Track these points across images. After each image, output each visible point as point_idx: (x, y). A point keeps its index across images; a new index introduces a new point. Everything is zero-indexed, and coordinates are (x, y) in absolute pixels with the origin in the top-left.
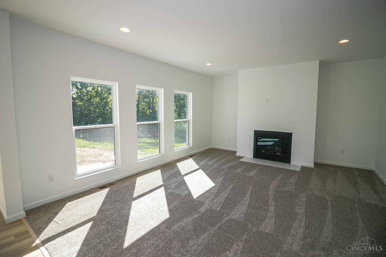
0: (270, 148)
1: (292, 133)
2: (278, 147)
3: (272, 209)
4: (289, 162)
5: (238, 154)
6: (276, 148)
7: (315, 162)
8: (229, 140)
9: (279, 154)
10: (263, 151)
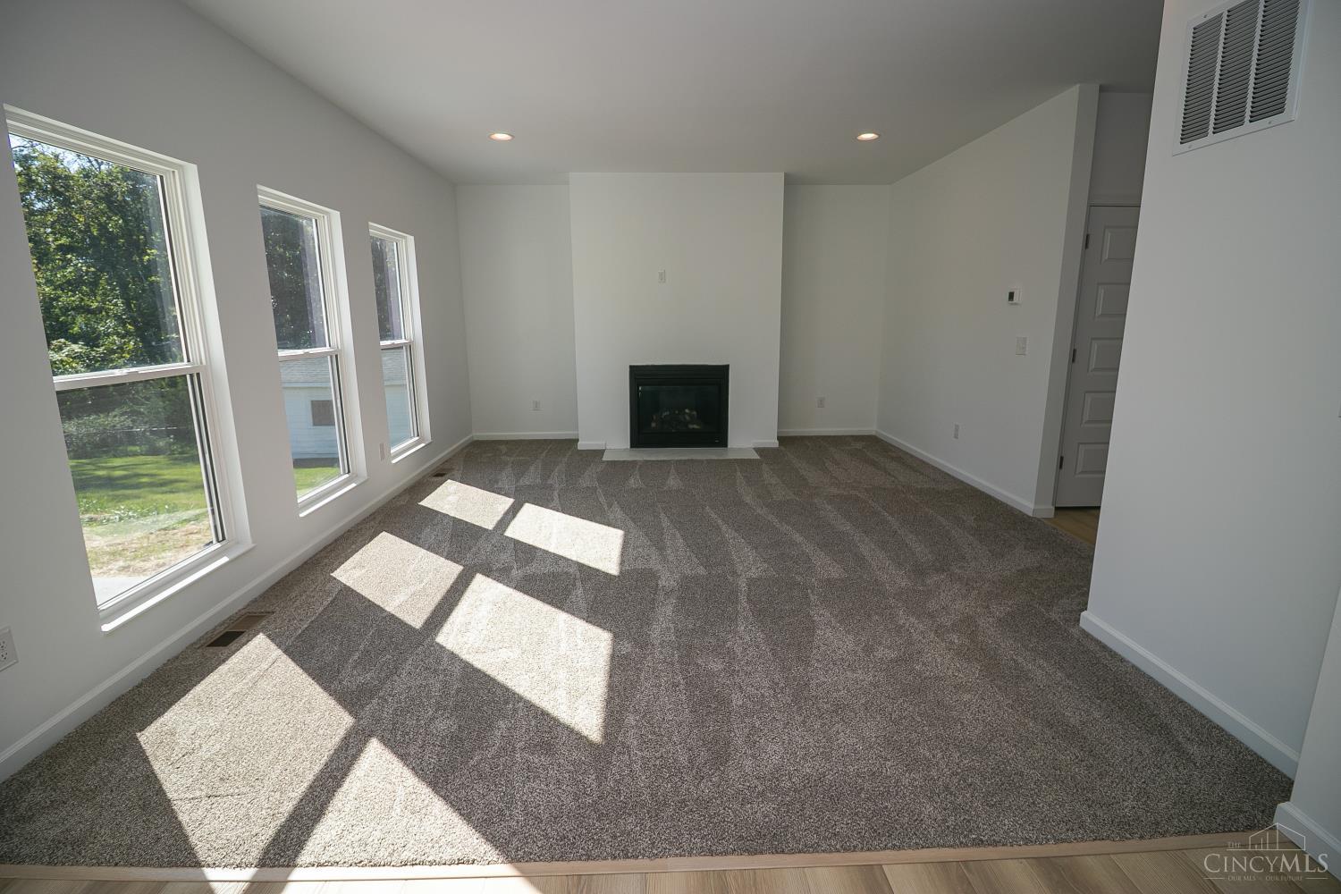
0: (668, 413)
1: (727, 367)
2: (691, 410)
3: (798, 538)
4: (725, 445)
5: (582, 445)
6: (687, 411)
7: (780, 435)
8: (537, 406)
9: (695, 426)
10: (653, 425)
